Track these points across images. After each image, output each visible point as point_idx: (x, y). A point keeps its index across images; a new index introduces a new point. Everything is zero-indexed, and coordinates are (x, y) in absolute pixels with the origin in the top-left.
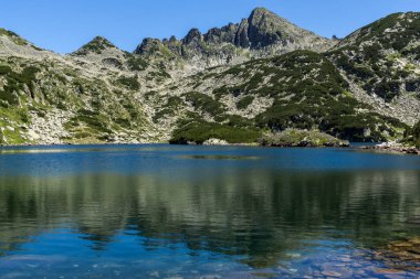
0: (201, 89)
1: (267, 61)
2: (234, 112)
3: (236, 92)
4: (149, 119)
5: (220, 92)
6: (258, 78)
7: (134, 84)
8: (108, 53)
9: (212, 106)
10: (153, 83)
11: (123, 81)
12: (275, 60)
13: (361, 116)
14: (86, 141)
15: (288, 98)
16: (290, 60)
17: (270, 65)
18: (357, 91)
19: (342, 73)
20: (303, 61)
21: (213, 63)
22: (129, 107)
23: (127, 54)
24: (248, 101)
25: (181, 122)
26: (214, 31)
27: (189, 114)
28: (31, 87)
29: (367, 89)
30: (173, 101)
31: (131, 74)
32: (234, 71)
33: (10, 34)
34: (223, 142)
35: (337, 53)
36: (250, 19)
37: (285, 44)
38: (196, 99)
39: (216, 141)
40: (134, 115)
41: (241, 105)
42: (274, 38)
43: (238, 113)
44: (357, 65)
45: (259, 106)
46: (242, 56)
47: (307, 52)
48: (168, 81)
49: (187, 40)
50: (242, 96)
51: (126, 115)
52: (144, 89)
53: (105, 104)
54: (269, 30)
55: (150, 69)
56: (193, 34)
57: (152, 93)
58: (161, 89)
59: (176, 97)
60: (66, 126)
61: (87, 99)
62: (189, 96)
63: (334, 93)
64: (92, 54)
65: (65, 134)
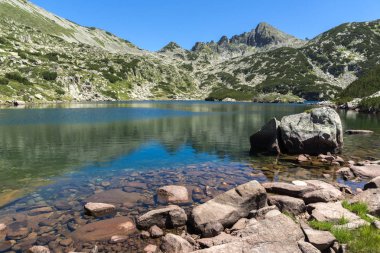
0: (226, 70)
1: (265, 54)
2: (244, 83)
3: (246, 71)
4: (197, 87)
5: (237, 72)
6: (259, 63)
7: (190, 68)
8: (177, 51)
9: (232, 80)
10: (200, 67)
11: (184, 66)
12: (269, 53)
13: (319, 85)
14: (161, 99)
15: (275, 75)
16: (278, 53)
17: (266, 56)
18: (317, 71)
19: (309, 60)
20: (285, 54)
21: (235, 55)
22: (186, 80)
23: (187, 51)
24: (252, 77)
25: (214, 89)
26: (236, 37)
27: (219, 84)
28: (134, 70)
29: (324, 70)
30: (211, 77)
31: (189, 62)
32: (246, 60)
33: (126, 42)
34: (233, 100)
35: (307, 48)
36: (256, 30)
37: (276, 43)
38: (223, 76)
39: (229, 99)
40: (189, 85)
41: (248, 79)
42: (270, 40)
43: (246, 84)
44: (318, 56)
45: (258, 80)
46: (251, 51)
47: (288, 48)
48: (209, 66)
49: (220, 43)
50: (249, 74)
51: (185, 85)
52: (195, 71)
53: (174, 79)
54: (268, 35)
55: (199, 59)
56: (223, 39)
57: (199, 73)
58: (205, 71)
59: (212, 75)
60: (152, 91)
61: (164, 76)
62: (219, 74)
63: (303, 72)
64: (168, 51)
65: (151, 95)
